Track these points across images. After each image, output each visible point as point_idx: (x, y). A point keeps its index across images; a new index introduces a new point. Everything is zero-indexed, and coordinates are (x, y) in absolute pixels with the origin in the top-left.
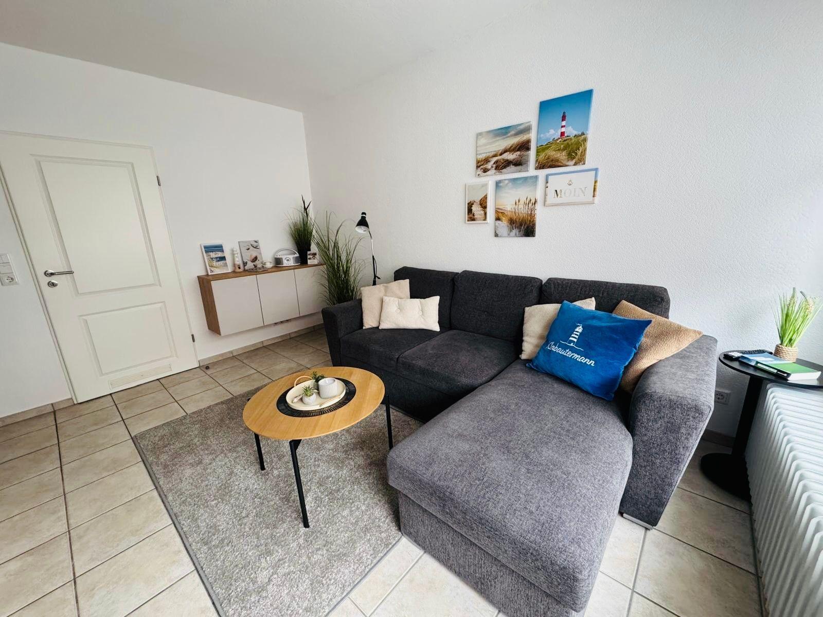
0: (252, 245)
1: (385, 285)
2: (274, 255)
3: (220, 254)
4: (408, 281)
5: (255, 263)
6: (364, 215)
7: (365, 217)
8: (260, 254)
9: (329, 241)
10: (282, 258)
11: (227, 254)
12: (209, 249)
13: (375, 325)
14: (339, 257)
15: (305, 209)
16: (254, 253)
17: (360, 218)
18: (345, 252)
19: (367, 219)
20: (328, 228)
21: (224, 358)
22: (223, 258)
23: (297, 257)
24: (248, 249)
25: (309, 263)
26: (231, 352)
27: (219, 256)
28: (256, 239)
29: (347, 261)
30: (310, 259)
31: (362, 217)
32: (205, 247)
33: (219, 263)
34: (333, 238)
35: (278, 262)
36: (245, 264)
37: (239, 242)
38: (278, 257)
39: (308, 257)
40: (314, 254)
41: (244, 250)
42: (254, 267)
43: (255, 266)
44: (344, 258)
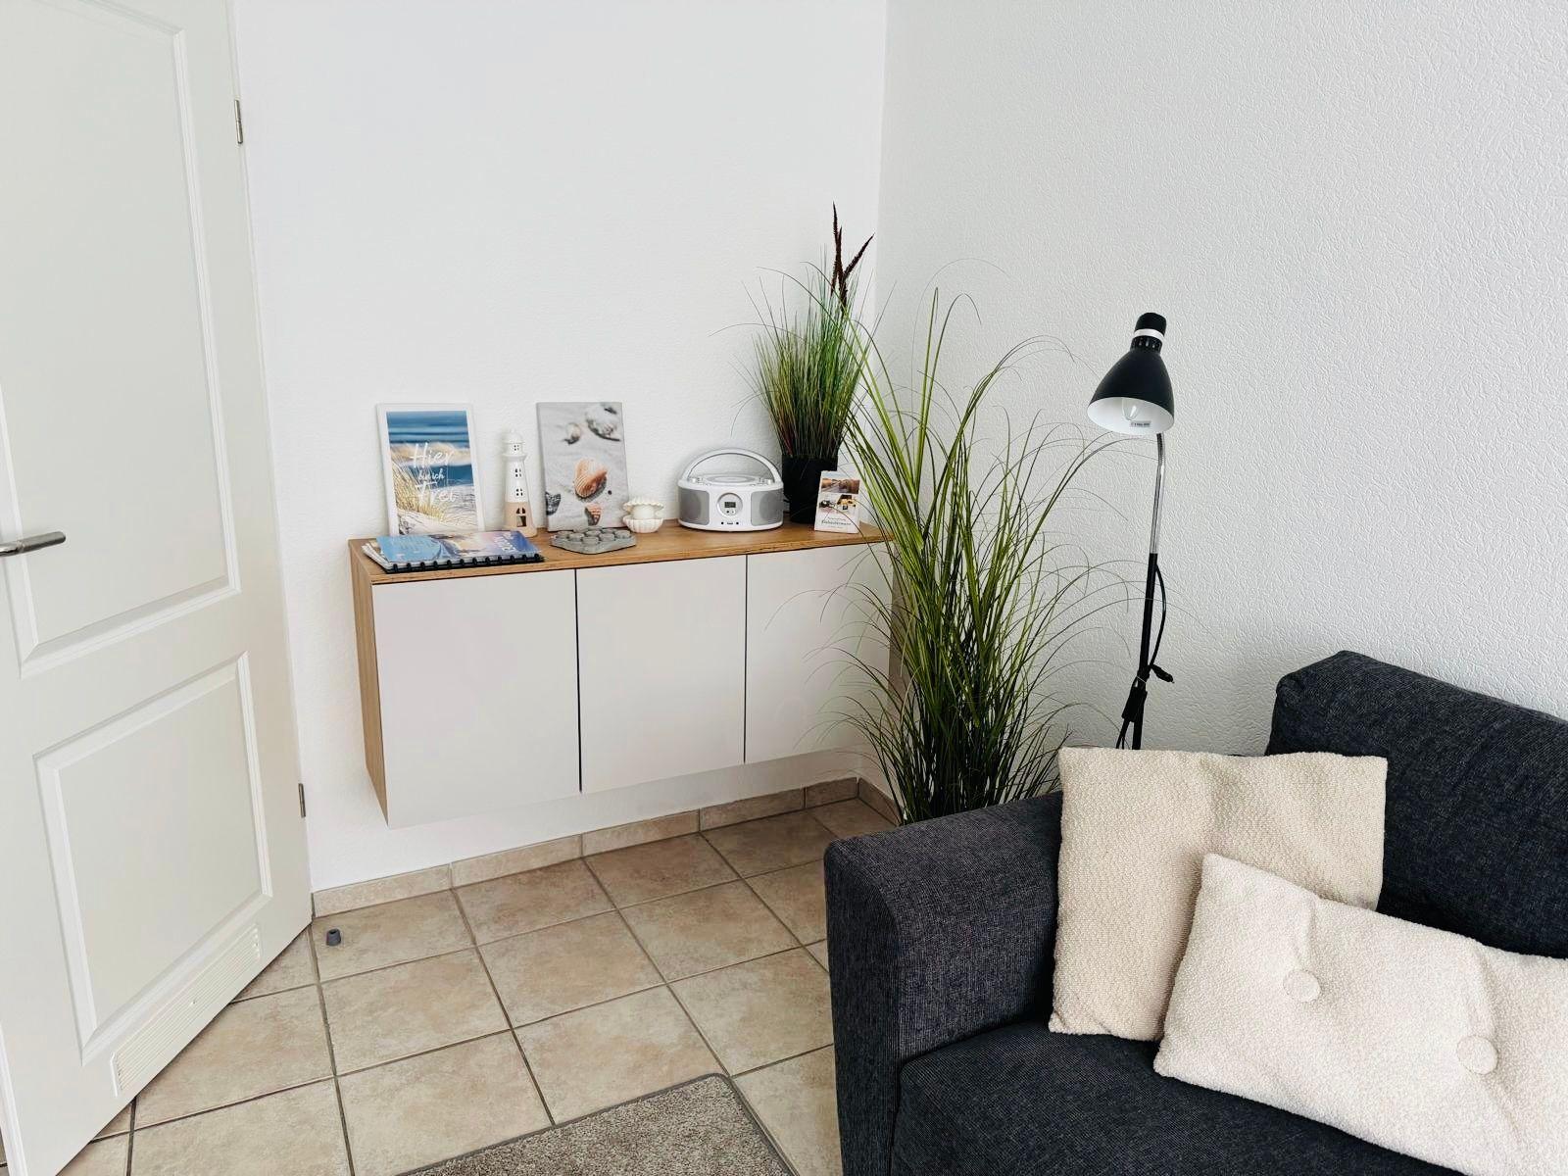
0: (590, 422)
1: (1218, 759)
2: (678, 477)
3: (449, 455)
4: (1375, 769)
5: (591, 505)
6: (1153, 333)
7: (1158, 343)
8: (622, 464)
9: (923, 435)
10: (706, 494)
11: (480, 455)
12: (406, 429)
13: (1128, 1023)
14: (961, 529)
15: (841, 274)
16: (593, 458)
17: (1125, 349)
18: (996, 504)
19: (1165, 354)
20: (929, 378)
21: (415, 893)
22: (460, 474)
23: (769, 495)
24: (574, 440)
25: (818, 526)
26: (446, 871)
27: (447, 461)
28: (611, 399)
29: (1001, 552)
30: (826, 505)
31: (1138, 342)
32: (393, 421)
33: (444, 491)
34: (944, 430)
35: (688, 507)
36: (551, 504)
37: (538, 406)
38: (693, 486)
39: (822, 496)
40: (849, 489)
41: (555, 439)
42: (585, 518)
43: (593, 518)
44: (984, 534)
